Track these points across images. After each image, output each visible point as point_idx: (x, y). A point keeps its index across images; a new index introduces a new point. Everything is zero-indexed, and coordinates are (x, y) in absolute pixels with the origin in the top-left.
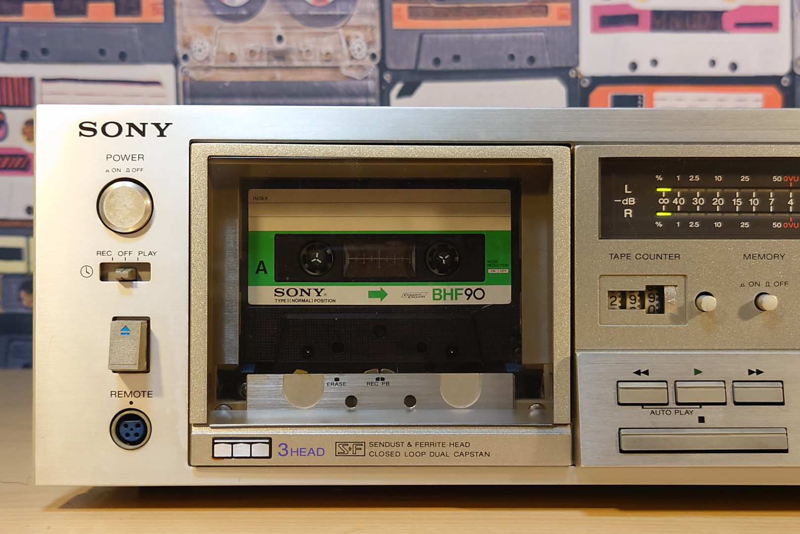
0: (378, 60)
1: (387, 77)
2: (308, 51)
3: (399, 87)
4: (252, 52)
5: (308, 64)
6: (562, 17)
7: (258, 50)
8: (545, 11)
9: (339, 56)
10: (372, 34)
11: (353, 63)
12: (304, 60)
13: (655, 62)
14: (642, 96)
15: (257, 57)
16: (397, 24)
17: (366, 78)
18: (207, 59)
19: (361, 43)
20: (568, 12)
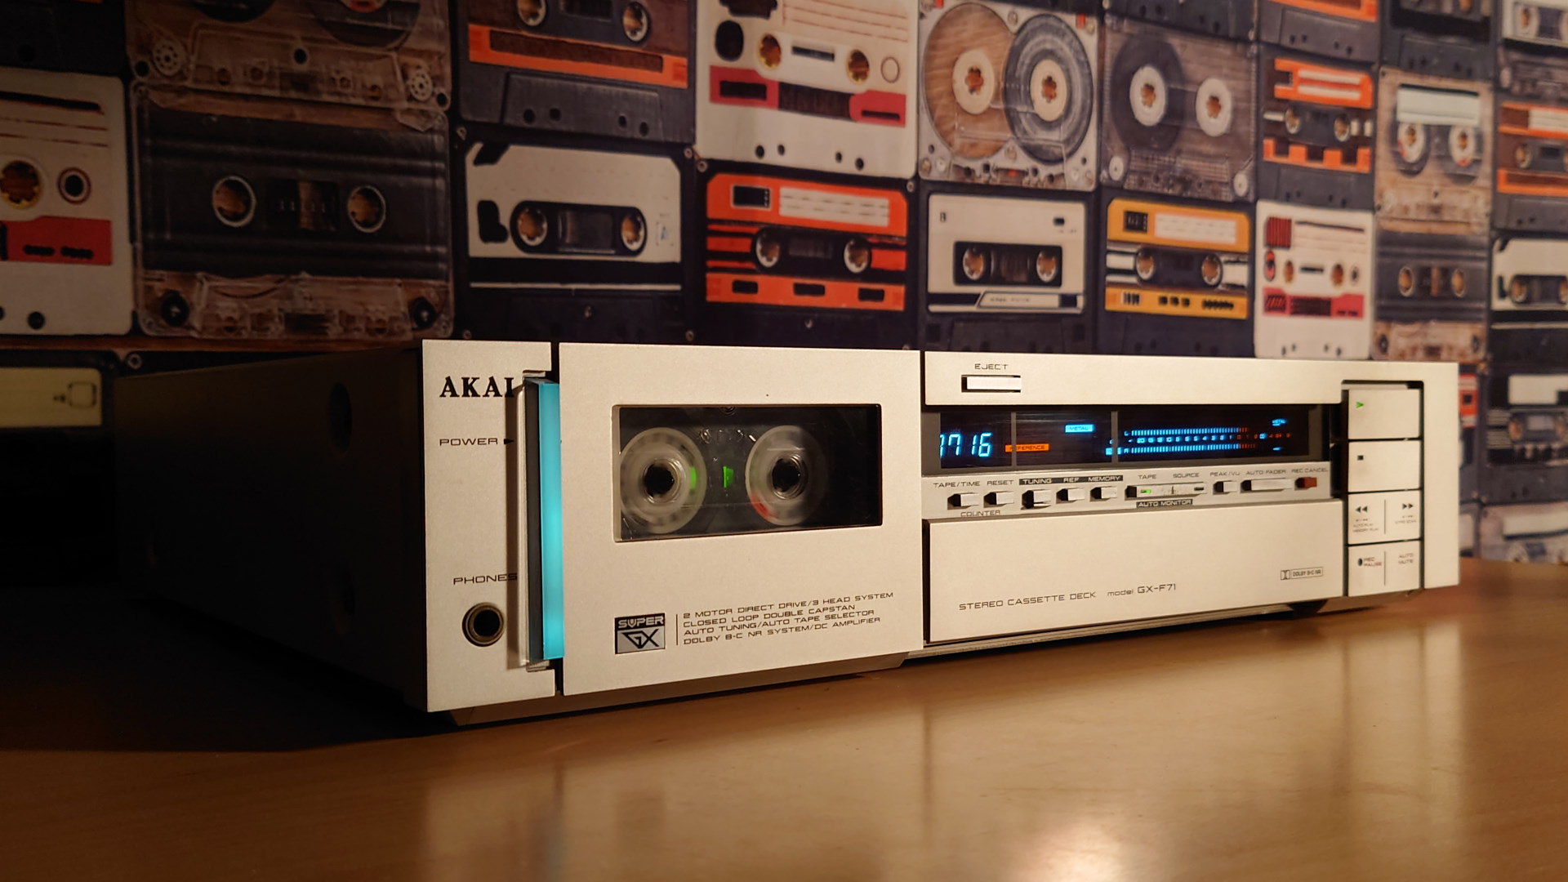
0: (447, 107)
1: (461, 132)
2: (343, 80)
3: (477, 147)
4: (256, 73)
5: (344, 100)
6: (677, 76)
7: (266, 69)
8: (658, 66)
9: (392, 94)
10: (441, 66)
11: (413, 106)
12: (339, 94)
13: (781, 150)
14: (768, 191)
15: (264, 81)
16: (474, 56)
17: (431, 131)
18: (181, 75)
19: (423, 77)
20: (684, 70)
